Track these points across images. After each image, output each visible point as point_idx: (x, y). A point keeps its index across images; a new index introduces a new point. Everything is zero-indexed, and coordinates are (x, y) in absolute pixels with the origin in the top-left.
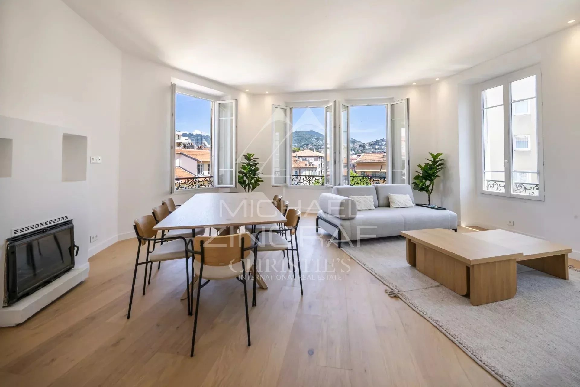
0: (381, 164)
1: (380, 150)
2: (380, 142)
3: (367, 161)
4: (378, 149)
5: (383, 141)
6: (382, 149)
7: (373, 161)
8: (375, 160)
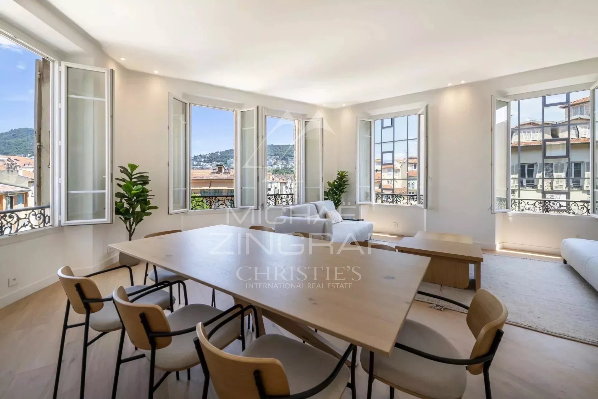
0: (210, 181)
1: (199, 167)
2: (199, 158)
3: (195, 178)
4: (196, 165)
5: (201, 157)
6: (201, 166)
7: (201, 177)
8: (203, 177)
